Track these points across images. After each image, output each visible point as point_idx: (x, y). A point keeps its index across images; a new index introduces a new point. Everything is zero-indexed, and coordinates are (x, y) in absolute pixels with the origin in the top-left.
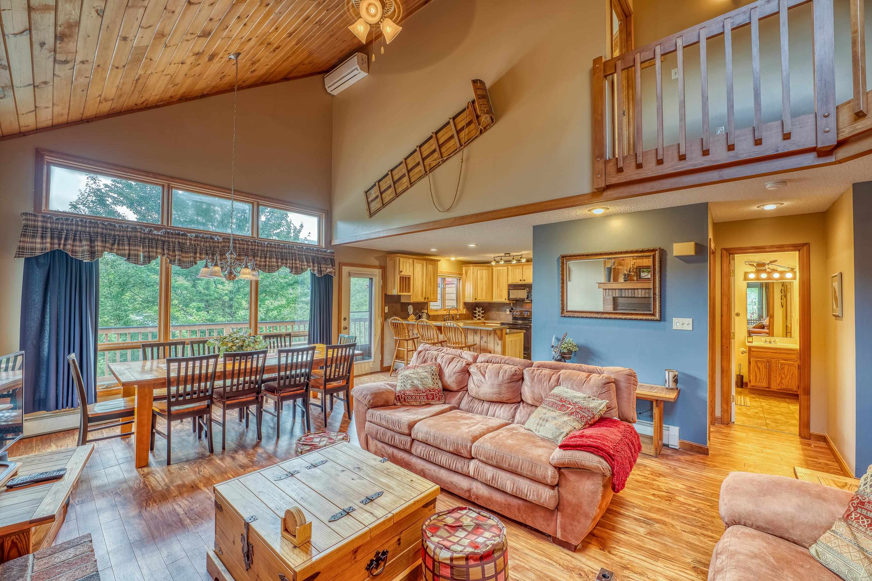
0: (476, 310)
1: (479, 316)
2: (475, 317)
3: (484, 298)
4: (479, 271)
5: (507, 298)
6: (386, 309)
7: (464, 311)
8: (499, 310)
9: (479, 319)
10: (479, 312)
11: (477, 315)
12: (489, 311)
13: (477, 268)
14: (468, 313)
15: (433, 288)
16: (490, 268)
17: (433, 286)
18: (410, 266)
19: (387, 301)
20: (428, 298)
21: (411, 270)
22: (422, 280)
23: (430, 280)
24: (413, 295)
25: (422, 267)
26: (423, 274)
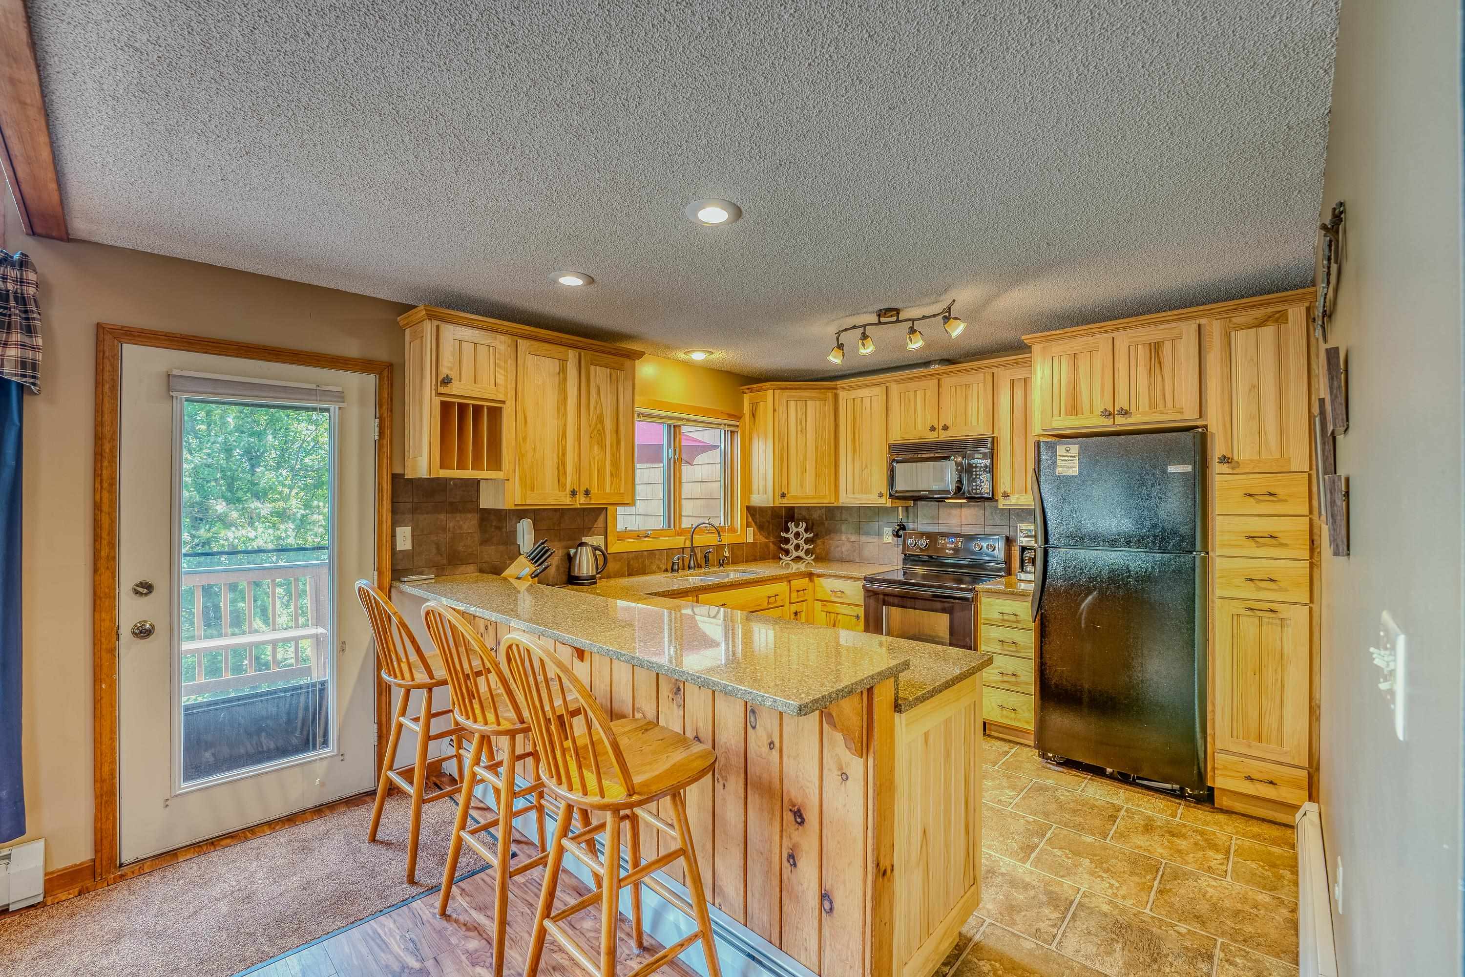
0: (787, 530)
1: (797, 547)
2: (787, 552)
3: (810, 491)
4: (792, 404)
5: (885, 491)
6: (404, 539)
7: (750, 536)
8: (859, 530)
9: (799, 558)
10: (797, 535)
11: (790, 547)
12: (829, 532)
13: (786, 393)
14: (761, 539)
15: (613, 456)
16: (830, 395)
17: (612, 446)
18: (496, 365)
19: (405, 508)
20: (587, 492)
21: (501, 378)
22: (556, 422)
23: (599, 425)
24: (520, 478)
25: (560, 374)
26: (565, 400)
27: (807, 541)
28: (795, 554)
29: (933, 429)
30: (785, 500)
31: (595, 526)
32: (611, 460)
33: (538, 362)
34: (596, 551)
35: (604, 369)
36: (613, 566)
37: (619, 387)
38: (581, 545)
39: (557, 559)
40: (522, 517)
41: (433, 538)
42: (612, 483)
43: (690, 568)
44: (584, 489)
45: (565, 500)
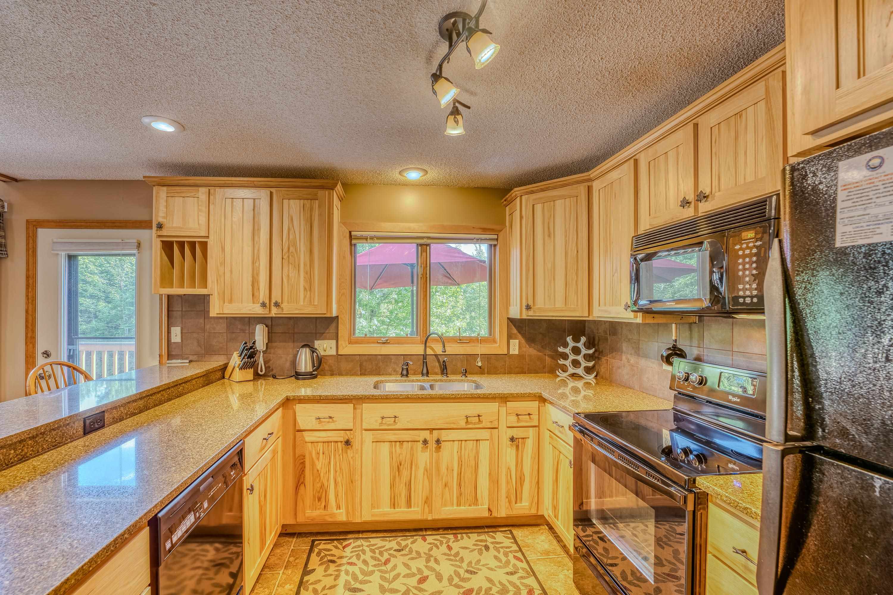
1: (575, 363)
3: (559, 302)
4: (539, 208)
5: (630, 301)
6: (175, 335)
7: (515, 347)
9: (577, 375)
10: (576, 350)
11: (567, 363)
12: (612, 350)
13: (533, 197)
14: (531, 352)
15: (307, 274)
16: (582, 189)
17: (305, 265)
18: (199, 210)
19: (177, 314)
20: (277, 305)
21: (203, 220)
22: (250, 249)
23: (292, 249)
24: (218, 293)
25: (254, 210)
26: (259, 230)
27: (588, 358)
28: (571, 370)
29: (685, 203)
30: (531, 313)
31: (327, 332)
32: (305, 277)
33: (234, 203)
34: (313, 352)
35: (297, 201)
36: (344, 366)
37: (313, 214)
38: (303, 346)
39: (291, 356)
40: (259, 323)
41: (195, 335)
42: (305, 297)
43: (423, 375)
44: (273, 301)
45: (257, 310)
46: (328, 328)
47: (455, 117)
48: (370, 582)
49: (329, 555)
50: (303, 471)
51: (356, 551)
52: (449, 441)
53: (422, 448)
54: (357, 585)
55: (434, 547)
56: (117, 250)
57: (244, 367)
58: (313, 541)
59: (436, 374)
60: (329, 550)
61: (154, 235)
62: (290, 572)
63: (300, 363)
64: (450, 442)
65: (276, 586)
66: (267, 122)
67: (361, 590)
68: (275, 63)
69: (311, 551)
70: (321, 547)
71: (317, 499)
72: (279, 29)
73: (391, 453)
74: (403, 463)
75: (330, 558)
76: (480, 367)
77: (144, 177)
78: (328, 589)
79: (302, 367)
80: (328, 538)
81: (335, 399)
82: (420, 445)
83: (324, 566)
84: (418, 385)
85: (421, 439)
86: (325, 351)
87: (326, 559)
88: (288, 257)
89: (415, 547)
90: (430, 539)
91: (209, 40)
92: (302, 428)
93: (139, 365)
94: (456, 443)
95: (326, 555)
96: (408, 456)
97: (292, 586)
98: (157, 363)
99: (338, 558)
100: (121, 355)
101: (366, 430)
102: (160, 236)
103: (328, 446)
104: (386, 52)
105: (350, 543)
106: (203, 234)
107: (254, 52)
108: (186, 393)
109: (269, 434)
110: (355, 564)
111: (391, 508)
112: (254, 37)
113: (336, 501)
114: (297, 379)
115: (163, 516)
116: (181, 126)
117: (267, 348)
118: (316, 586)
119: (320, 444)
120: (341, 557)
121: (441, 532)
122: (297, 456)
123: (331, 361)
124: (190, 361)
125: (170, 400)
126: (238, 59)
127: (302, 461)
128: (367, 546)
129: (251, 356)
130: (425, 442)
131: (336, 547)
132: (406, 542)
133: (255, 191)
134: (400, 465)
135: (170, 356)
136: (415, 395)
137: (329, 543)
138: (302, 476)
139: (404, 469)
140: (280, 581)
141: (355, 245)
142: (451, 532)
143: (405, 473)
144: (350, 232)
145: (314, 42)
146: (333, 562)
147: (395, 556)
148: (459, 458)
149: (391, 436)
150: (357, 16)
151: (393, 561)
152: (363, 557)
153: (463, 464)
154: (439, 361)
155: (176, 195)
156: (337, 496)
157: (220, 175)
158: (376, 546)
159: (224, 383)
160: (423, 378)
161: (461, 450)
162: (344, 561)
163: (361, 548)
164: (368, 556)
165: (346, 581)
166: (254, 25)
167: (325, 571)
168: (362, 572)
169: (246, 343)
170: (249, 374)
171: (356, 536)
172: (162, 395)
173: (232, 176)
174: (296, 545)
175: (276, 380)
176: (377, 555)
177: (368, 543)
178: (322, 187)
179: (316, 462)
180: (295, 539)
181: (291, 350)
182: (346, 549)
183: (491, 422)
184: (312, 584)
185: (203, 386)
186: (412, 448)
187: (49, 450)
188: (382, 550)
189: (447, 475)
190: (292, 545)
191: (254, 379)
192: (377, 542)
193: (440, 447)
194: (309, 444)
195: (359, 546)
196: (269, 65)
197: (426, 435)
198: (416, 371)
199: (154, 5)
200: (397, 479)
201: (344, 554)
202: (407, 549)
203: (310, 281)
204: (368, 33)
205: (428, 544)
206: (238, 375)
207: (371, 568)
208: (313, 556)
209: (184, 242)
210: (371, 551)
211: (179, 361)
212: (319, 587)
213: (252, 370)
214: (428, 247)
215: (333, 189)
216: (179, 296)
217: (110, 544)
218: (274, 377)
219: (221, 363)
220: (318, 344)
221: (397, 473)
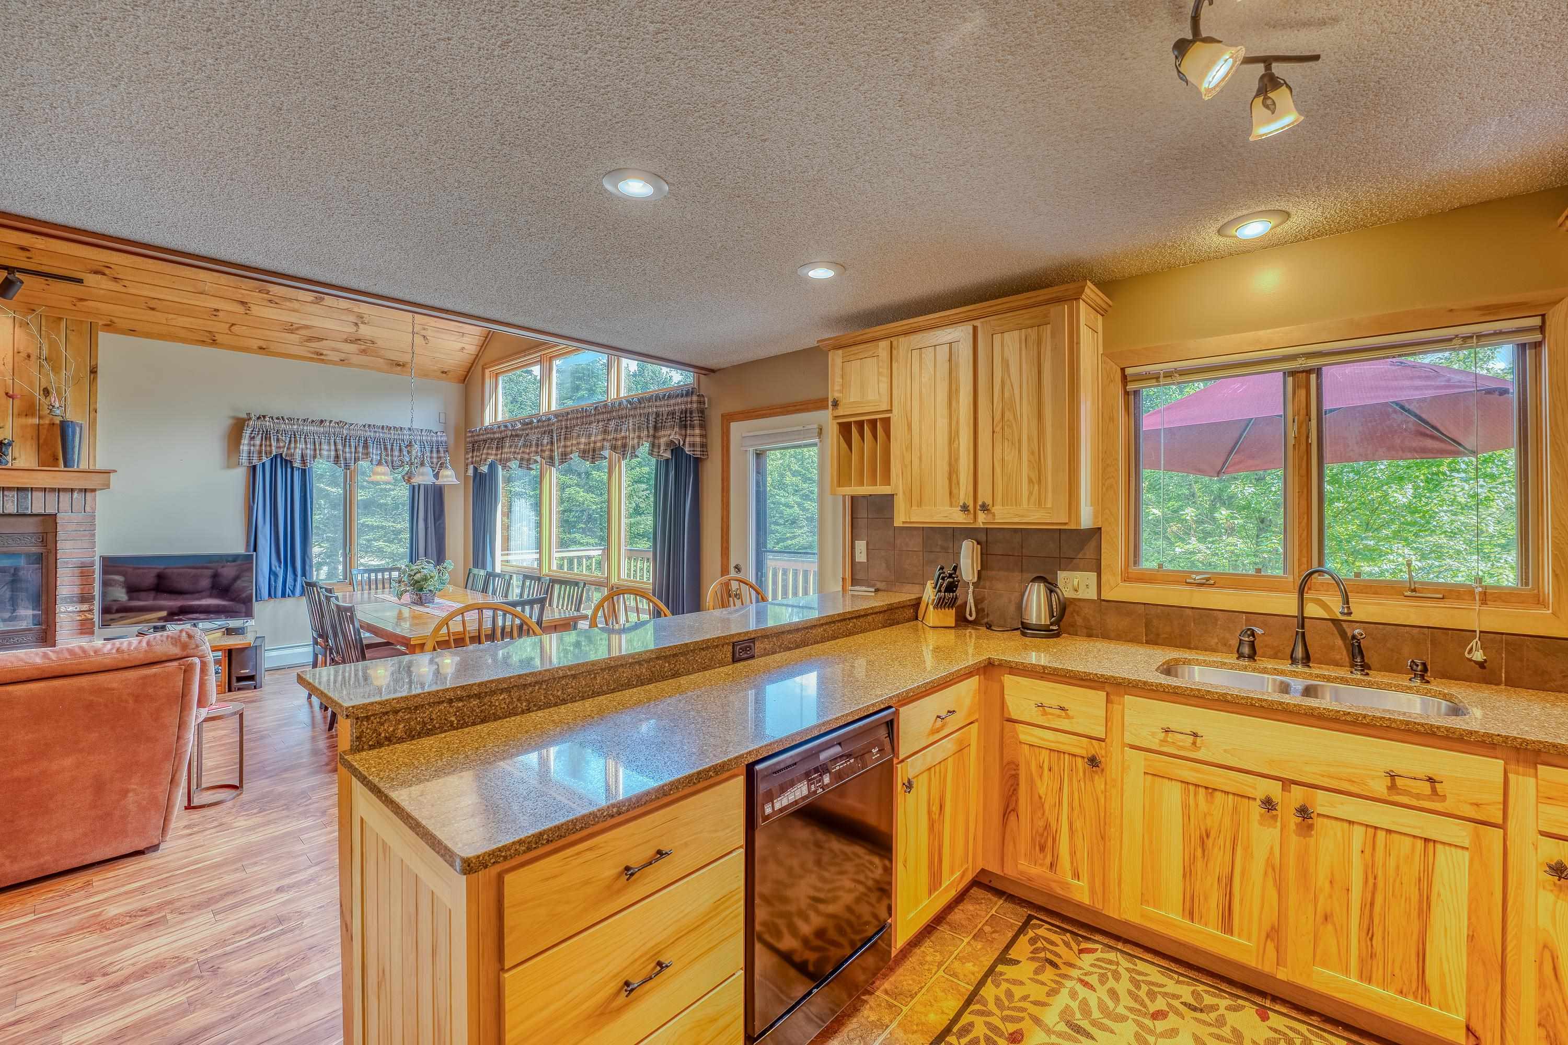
6: (861, 552)
15: (1033, 454)
17: (1030, 439)
18: (879, 374)
19: (862, 523)
20: (984, 508)
21: (884, 387)
22: (946, 421)
23: (1007, 414)
24: (904, 493)
25: (950, 360)
26: (957, 391)
31: (1080, 556)
32: (1029, 461)
33: (923, 356)
34: (1051, 591)
35: (1016, 333)
36: (1112, 621)
37: (1042, 351)
38: (1035, 580)
39: (1017, 594)
40: (967, 538)
41: (883, 553)
42: (1031, 493)
43: (1294, 661)
44: (980, 503)
45: (958, 518)
46: (1082, 549)
47: (1266, 98)
48: (1112, 1032)
49: (1051, 952)
50: (1015, 790)
51: (1101, 967)
52: (1336, 819)
53: (1261, 815)
54: (1085, 1024)
55: (1282, 1042)
56: (799, 440)
57: (941, 604)
58: (1030, 918)
59: (1337, 664)
60: (1053, 943)
61: (830, 417)
62: (979, 947)
63: (1029, 608)
64: (1339, 823)
65: (953, 956)
66: (943, 224)
67: (1089, 1036)
68: (920, 142)
69: (1022, 930)
70: (1040, 932)
71: (1037, 848)
72: (907, 96)
73: (1185, 806)
74: (1213, 834)
75: (1049, 956)
76: (1482, 665)
77: (818, 342)
78: (1031, 1002)
79: (1031, 615)
80: (1058, 923)
81: (1070, 677)
82: (1256, 809)
83: (1036, 965)
84: (1274, 680)
85: (1260, 794)
86: (1076, 591)
87: (1042, 955)
88: (1003, 429)
89: (1233, 1019)
90: (1276, 1020)
91: (833, 151)
92: (1014, 716)
93: (821, 588)
94: (1358, 831)
95: (1044, 949)
96: (1227, 821)
97: (976, 969)
98: (840, 589)
99: (1064, 963)
100: (806, 573)
101: (1133, 747)
102: (836, 417)
103: (1059, 759)
104: (1085, 43)
105: (1095, 950)
106: (885, 407)
107: (887, 140)
108: (857, 633)
109: (949, 712)
110: (1092, 988)
111: (1183, 916)
112: (880, 122)
113: (1072, 863)
114: (1024, 634)
115: (761, 770)
116: (840, 266)
117: (979, 577)
118: (1014, 989)
119: (1044, 751)
120: (1071, 965)
121: (1314, 1020)
122: (1005, 761)
123: (1087, 611)
124: (877, 590)
125: (834, 638)
126: (873, 158)
127: (1013, 772)
128: (1127, 969)
129: (951, 588)
130: (1269, 804)
131: (1067, 944)
132: (1215, 1001)
133: (951, 330)
134: (1208, 836)
135: (854, 582)
136: (1243, 698)
137: (1055, 932)
138: (1014, 798)
139: (1216, 850)
140: (961, 952)
141: (1136, 393)
142: (1346, 1034)
143: (1219, 858)
144: (1123, 370)
145: (961, 89)
146: (1054, 965)
147: (1178, 1013)
148: (1366, 866)
149: (1187, 772)
150: (1009, 20)
151: (1172, 1021)
152: (1111, 983)
153: (1380, 884)
154: (1343, 634)
155: (853, 358)
156: (1073, 854)
157: (909, 317)
158: (1144, 978)
159: (917, 626)
160: (1293, 668)
161: (1374, 849)
162: (1075, 973)
163: (1114, 967)
164: (1123, 986)
165: (1068, 1006)
166: (873, 107)
167: (1036, 972)
168: (1102, 1007)
169: (942, 568)
170: (949, 616)
171: (1112, 943)
172: (824, 630)
173: (925, 314)
174: (1001, 911)
175: (989, 632)
176: (1142, 993)
177: (1131, 966)
178: (1059, 300)
179: (1039, 783)
180: (1001, 901)
181: (1017, 585)
182: (1083, 956)
183: (1477, 805)
184: (1007, 980)
185: (884, 627)
186: (1235, 809)
187: (699, 671)
188: (1156, 989)
189: (1331, 896)
190: (995, 909)
191: (957, 626)
192: (1152, 972)
193: (1310, 827)
194: (1027, 747)
195: (1110, 962)
196: (913, 148)
197: (1274, 789)
198: (1279, 651)
199: (765, 140)
200: (1200, 864)
201: (1079, 963)
202: (1213, 1015)
203: (1038, 465)
204: (1040, 33)
205: (1271, 1028)
206: (933, 616)
207: (1121, 1010)
208: (1023, 940)
209: (863, 421)
210: (1131, 982)
211: (864, 588)
212: (1018, 992)
213: (952, 612)
214: (1313, 377)
215: (1077, 299)
216: (864, 497)
217: (693, 775)
218: (989, 627)
219: (913, 596)
220: (1063, 577)
221: (1199, 851)
